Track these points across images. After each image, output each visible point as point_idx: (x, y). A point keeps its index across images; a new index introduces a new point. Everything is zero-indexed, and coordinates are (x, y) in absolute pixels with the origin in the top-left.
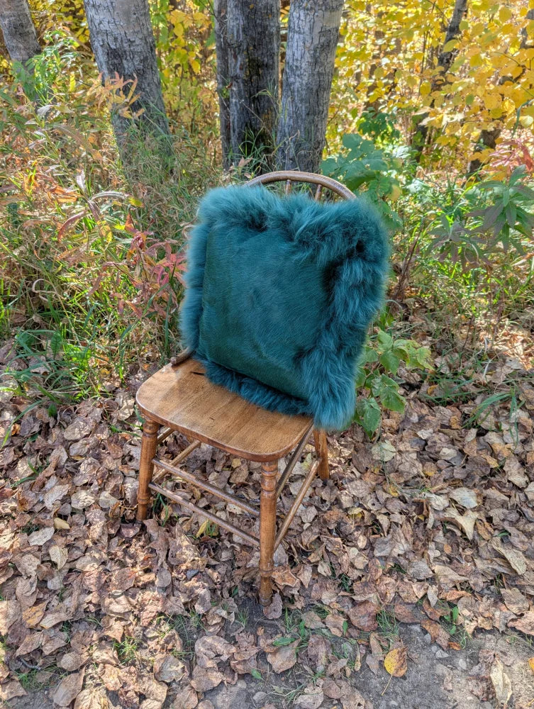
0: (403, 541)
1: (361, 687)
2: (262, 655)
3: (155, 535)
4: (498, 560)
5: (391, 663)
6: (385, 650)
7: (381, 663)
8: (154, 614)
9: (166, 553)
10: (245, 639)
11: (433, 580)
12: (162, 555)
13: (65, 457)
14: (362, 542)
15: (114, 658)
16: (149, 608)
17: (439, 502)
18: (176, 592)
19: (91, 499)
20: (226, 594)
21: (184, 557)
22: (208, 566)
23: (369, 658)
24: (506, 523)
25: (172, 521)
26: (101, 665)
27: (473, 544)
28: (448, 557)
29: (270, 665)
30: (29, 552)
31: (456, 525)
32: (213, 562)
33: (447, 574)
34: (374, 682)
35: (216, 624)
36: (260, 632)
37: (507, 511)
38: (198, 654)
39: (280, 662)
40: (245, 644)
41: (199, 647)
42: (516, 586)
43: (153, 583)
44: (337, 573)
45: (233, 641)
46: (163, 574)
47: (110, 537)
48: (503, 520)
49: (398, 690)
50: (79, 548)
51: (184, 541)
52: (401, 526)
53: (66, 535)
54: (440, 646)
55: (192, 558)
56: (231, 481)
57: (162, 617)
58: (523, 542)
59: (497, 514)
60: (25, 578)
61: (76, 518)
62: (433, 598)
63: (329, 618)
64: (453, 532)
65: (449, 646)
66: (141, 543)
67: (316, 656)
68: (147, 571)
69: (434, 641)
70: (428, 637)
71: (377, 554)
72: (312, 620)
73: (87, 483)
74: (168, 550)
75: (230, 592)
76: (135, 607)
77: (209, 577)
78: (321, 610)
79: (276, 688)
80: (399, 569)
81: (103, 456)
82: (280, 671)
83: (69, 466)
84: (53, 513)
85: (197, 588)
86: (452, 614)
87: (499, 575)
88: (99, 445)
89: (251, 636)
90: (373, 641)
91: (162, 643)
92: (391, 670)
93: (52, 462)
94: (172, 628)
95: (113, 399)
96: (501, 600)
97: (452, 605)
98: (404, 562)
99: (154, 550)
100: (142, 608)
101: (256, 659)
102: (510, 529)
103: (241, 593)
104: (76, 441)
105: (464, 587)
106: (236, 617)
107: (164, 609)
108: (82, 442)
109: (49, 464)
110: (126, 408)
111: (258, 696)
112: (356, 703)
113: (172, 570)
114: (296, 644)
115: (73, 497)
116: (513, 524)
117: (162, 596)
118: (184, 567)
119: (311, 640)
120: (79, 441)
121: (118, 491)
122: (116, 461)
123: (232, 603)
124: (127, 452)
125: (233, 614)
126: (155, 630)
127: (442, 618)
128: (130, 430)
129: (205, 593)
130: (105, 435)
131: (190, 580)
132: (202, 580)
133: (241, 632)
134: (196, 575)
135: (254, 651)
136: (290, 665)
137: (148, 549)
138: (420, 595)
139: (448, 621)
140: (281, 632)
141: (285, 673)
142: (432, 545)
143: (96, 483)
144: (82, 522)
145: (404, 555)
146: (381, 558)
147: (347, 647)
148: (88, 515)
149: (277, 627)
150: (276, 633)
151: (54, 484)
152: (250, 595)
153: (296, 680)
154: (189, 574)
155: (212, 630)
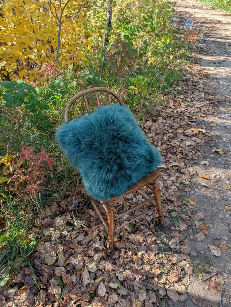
1: (196, 212)
2: (180, 232)
3: (123, 246)
4: (173, 167)
5: (192, 203)
6: (188, 202)
7: (192, 205)
8: (154, 258)
9: (133, 245)
10: (173, 234)
11: (173, 182)
13: (63, 269)
15: (166, 276)
16: (151, 258)
18: (150, 247)
19: (94, 264)
20: (156, 233)
21: (137, 239)
23: (189, 207)
25: (121, 238)
26: (167, 281)
27: (168, 169)
28: (168, 176)
29: (183, 231)
30: (107, 298)
32: (143, 232)
33: (173, 178)
34: (195, 209)
35: (166, 239)
36: (173, 228)
38: (174, 248)
39: (183, 227)
40: (175, 234)
41: (172, 247)
43: (142, 254)
45: (173, 237)
46: (140, 249)
47: (115, 263)
48: (164, 160)
49: (199, 205)
50: (113, 277)
51: (132, 237)
53: (104, 280)
54: (191, 191)
55: (140, 236)
57: (156, 255)
58: (172, 160)
60: (116, 305)
62: (178, 185)
63: (176, 210)
64: (162, 170)
65: (191, 189)
66: (123, 252)
67: (185, 218)
68: (136, 254)
69: (189, 192)
70: (188, 192)
72: (174, 214)
73: (83, 263)
74: (133, 243)
75: (156, 231)
76: (149, 263)
77: (149, 234)
78: (171, 211)
79: (190, 232)
80: (167, 187)
81: (73, 251)
82: (186, 228)
83: (69, 268)
84: (93, 281)
85: (151, 240)
86: (184, 184)
87: (177, 170)
88: (65, 252)
89: (173, 232)
90: (185, 203)
91: (166, 258)
92: (194, 204)
93: (61, 275)
94: (162, 253)
95: (44, 235)
96: (184, 173)
97: (182, 183)
98: (166, 185)
99: (130, 248)
100: (150, 260)
101: (180, 234)
102: (167, 160)
103: (158, 228)
104: (57, 260)
105: (177, 178)
106: (165, 233)
107: (154, 253)
108: (60, 257)
109: (61, 277)
110: (54, 232)
111: (191, 237)
112: (200, 215)
113: (141, 245)
114: (180, 221)
115: (89, 270)
116: (166, 158)
117: (149, 252)
118: (141, 241)
119: (181, 216)
120: (58, 259)
121: (97, 251)
122: (79, 248)
123: (159, 233)
124: (78, 242)
125: (163, 234)
126: (160, 259)
127: (184, 186)
128: (65, 237)
129: (154, 238)
130: (61, 248)
131: (147, 241)
132: (149, 237)
133: (170, 234)
134: (146, 238)
135: (178, 233)
136: (185, 225)
137: (128, 250)
138: (176, 187)
139: (185, 186)
140: (175, 223)
141: (187, 228)
142: (164, 177)
143: (87, 258)
144: (101, 272)
145: (164, 184)
146: (162, 189)
147: (184, 210)
148: (100, 268)
149: (173, 224)
150: (174, 225)
151: (75, 278)
152: (160, 226)
153: (190, 226)
154: (145, 240)
155: (167, 241)
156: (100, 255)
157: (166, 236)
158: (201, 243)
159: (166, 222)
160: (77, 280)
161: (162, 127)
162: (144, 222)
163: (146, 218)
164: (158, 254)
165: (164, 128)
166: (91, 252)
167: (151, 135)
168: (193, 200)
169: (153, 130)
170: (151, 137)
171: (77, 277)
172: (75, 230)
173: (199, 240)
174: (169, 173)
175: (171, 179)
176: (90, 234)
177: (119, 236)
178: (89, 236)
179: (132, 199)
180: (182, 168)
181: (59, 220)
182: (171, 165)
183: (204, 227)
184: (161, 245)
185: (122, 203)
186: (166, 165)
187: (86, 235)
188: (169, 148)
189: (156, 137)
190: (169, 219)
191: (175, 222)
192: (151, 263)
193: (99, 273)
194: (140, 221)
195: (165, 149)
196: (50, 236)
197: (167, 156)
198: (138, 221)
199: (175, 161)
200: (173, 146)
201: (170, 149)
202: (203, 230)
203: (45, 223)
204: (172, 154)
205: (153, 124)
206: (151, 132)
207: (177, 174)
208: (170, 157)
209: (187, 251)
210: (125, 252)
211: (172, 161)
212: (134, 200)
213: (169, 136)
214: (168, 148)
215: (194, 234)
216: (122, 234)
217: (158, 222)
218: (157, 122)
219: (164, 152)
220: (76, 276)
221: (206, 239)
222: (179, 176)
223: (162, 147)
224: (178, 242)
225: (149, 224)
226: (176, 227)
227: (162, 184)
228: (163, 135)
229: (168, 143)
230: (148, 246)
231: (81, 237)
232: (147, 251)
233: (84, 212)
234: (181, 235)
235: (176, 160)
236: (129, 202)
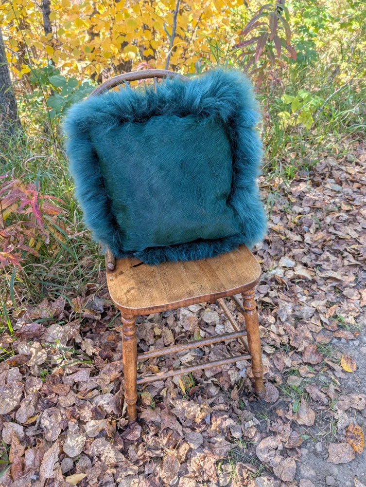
0: (286, 303)
1: (351, 391)
2: (294, 425)
3: (157, 419)
4: (328, 281)
5: (346, 367)
6: (338, 362)
7: (343, 371)
8: (213, 468)
9: (178, 423)
10: (278, 426)
11: (317, 311)
12: (177, 426)
13: (20, 429)
14: (271, 319)
16: (207, 467)
17: (279, 272)
18: (212, 440)
19: (81, 439)
20: (239, 412)
21: (192, 413)
22: (212, 405)
23: (336, 374)
24: (313, 261)
25: (158, 400)
27: (314, 281)
28: (310, 296)
29: (302, 425)
31: (299, 277)
32: (211, 401)
33: (319, 304)
34: (350, 383)
35: (256, 433)
36: (280, 412)
37: (308, 256)
38: (266, 461)
39: (306, 417)
40: (280, 428)
41: (262, 457)
42: (344, 287)
43: (191, 450)
44: (278, 345)
46: (191, 437)
47: (124, 452)
48: (311, 261)
49: (361, 376)
50: (108, 482)
51: (181, 405)
52: (279, 297)
53: (88, 483)
54: (352, 340)
55: (199, 409)
56: (167, 344)
57: (220, 464)
58: (328, 265)
59: (305, 259)
61: (81, 464)
62: (325, 320)
63: (302, 372)
64: (300, 282)
65: (355, 336)
66: (152, 433)
67: (318, 397)
68: (177, 447)
69: (348, 340)
70: (343, 340)
71: (283, 320)
72: (294, 381)
73: (62, 431)
74: (178, 419)
75: (240, 408)
76: (197, 477)
77: (220, 410)
78: (293, 372)
79: (320, 434)
80: (298, 319)
81: (55, 400)
82: (312, 423)
83: (30, 433)
84: (61, 477)
85: (221, 424)
86: (340, 321)
87: (335, 287)
88: (39, 396)
89: (279, 420)
90: (330, 363)
91: (240, 478)
92: (350, 370)
93: (11, 441)
94: (235, 464)
95: (16, 353)
96: (347, 298)
97: (336, 317)
98: (297, 313)
99: (168, 429)
100: (202, 471)
101: (293, 430)
102: (318, 263)
103: (246, 402)
104: (16, 409)
105: (329, 305)
106: (258, 419)
107: (217, 457)
108: (23, 405)
109: (9, 446)
110: (37, 352)
111: (319, 447)
112: (358, 401)
113: (194, 430)
114: (303, 400)
115: (65, 450)
116: (317, 260)
117: (206, 451)
118: (198, 420)
119: (308, 390)
120: (20, 407)
121: (98, 413)
122: (69, 396)
123: (247, 413)
124: (71, 382)
125: (255, 419)
126: (225, 476)
127: (338, 326)
128: (55, 366)
129: (229, 422)
130: (37, 385)
131: (211, 424)
132: (218, 416)
133: (271, 424)
134: (211, 417)
135: (288, 427)
136: (313, 414)
137: (163, 432)
138: (319, 324)
139: (341, 327)
140: (289, 402)
141: (316, 421)
142: (299, 296)
143: (72, 424)
144: (89, 462)
145: (294, 310)
146: (286, 320)
147: (322, 378)
148: (90, 453)
149: (284, 402)
150: (286, 406)
151: (33, 456)
152: (252, 399)
153: (324, 419)
154: (208, 420)
155: (256, 439)
156: (102, 424)
157: (257, 426)
158: (339, 470)
159: (271, 393)
160: (34, 462)
161: (328, 198)
162: (221, 381)
163: (229, 372)
164: (225, 462)
165: (332, 201)
166: (86, 413)
167: (300, 210)
168: (350, 360)
169: (308, 201)
170: (300, 214)
171: (37, 456)
172: (77, 358)
173: (336, 460)
174: (313, 291)
175: (313, 304)
176: (101, 374)
177: (159, 394)
178: (97, 377)
179: (215, 326)
180: (347, 286)
181: (55, 331)
182: (323, 275)
183: (356, 433)
184: (241, 445)
185: (190, 329)
186: (313, 274)
187: (94, 373)
188: (330, 240)
189: (309, 215)
190: (280, 391)
191: (289, 399)
192: (201, 479)
193: (83, 463)
194: (215, 376)
195: (320, 241)
196: (28, 357)
197: (320, 255)
198: (208, 374)
199: (335, 269)
200: (340, 238)
201: (331, 242)
202: (352, 437)
203: (27, 329)
204: (331, 253)
205: (312, 189)
206: (301, 204)
207: (332, 297)
208: (328, 260)
210: (156, 435)
211: (328, 268)
212: (219, 329)
213: (338, 218)
214: (327, 240)
215: (326, 441)
216: (163, 393)
217: (251, 389)
218: (321, 187)
219: (316, 247)
220: (35, 454)
221: (354, 464)
222: (335, 301)
223: (316, 235)
224: (280, 447)
225: (231, 387)
226: (288, 410)
227: (290, 311)
228: (325, 213)
229: (331, 230)
230: (210, 438)
231: (82, 376)
232: (202, 446)
233: (111, 328)
234: (295, 435)
235: (338, 267)
236: (205, 331)
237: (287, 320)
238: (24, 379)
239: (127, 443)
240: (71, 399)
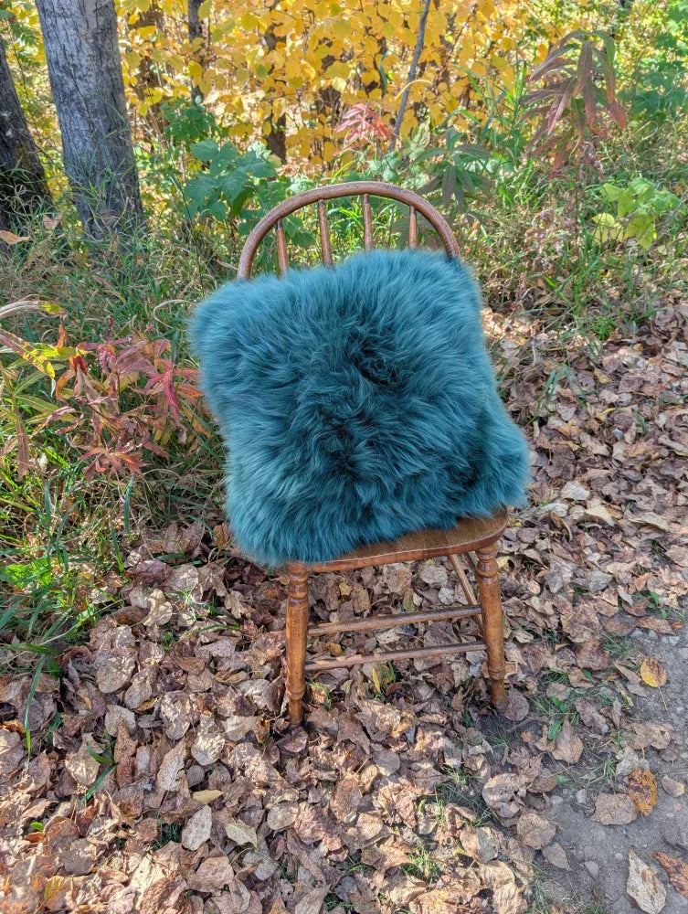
0: (564, 563)
1: (648, 717)
2: (547, 759)
3: (333, 725)
4: (643, 530)
5: (649, 677)
6: (636, 669)
7: (642, 684)
8: (411, 807)
9: (364, 735)
10: (521, 757)
11: (614, 581)
12: (362, 739)
13: (130, 717)
14: (534, 587)
15: (418, 885)
16: (401, 804)
17: (560, 508)
18: (413, 766)
19: (218, 741)
20: (462, 729)
21: (387, 723)
22: (419, 714)
23: (629, 687)
24: (622, 493)
25: (337, 697)
26: (412, 905)
27: (617, 529)
28: (607, 553)
29: (561, 761)
30: (202, 860)
31: (592, 519)
32: (418, 707)
33: (620, 568)
34: (651, 704)
35: (484, 763)
36: (527, 736)
37: (615, 483)
38: (495, 806)
39: (568, 749)
40: (525, 761)
41: (491, 799)
42: (671, 544)
43: (379, 776)
44: (540, 632)
45: (513, 768)
46: (381, 757)
47: (280, 767)
48: (619, 493)
49: (672, 695)
50: (254, 807)
51: (372, 708)
52: (552, 550)
53: (224, 805)
54: (667, 634)
55: (399, 717)
56: (358, 611)
57: (422, 802)
58: (648, 502)
59: (609, 489)
60: (219, 893)
61: (217, 776)
62: (627, 597)
63: (573, 679)
64: (593, 528)
65: (673, 629)
66: (323, 745)
67: (593, 720)
68: (358, 769)
69: (660, 634)
70: (652, 634)
71: (554, 590)
72: (558, 691)
73: (191, 727)
74: (364, 729)
75: (464, 724)
76: (385, 816)
77: (432, 724)
78: (556, 676)
79: (586, 777)
80: (581, 591)
81: (181, 681)
82: (577, 759)
83: (145, 723)
84: (186, 791)
85: (431, 744)
86: (652, 601)
87: (654, 542)
88: (160, 672)
89: (523, 749)
90: (622, 670)
91: (449, 827)
92: (654, 683)
93: (117, 733)
94: (445, 805)
95: (128, 604)
96: (672, 563)
97: (646, 593)
98: (580, 582)
99: (348, 742)
100: (394, 810)
101: (545, 766)
102: (631, 497)
103: (475, 716)
104: (126, 687)
105: (638, 571)
106: (491, 743)
107: (418, 791)
108: (136, 682)
109: (114, 739)
110: (158, 605)
111: (581, 797)
112: (658, 733)
113: (387, 747)
114: (567, 723)
115: (194, 753)
116: (629, 491)
117: (403, 780)
118: (396, 735)
119: (579, 708)
120: (131, 684)
121: (245, 706)
122: (202, 676)
123: (474, 733)
124: (207, 657)
125: (485, 743)
126: (427, 821)
127: (647, 609)
128: (184, 629)
129: (442, 743)
130: (156, 656)
131: (416, 742)
132: (428, 731)
133: (510, 753)
134: (416, 732)
135: (537, 762)
136: (579, 746)
137: (340, 745)
138: (615, 602)
139: (654, 609)
140: (543, 723)
141: (582, 757)
142: (587, 551)
143: (206, 717)
144: (227, 775)
145: (575, 576)
146: (559, 592)
147: (605, 691)
148: (230, 762)
149: (535, 722)
150: (538, 728)
151: (148, 757)
152: (484, 711)
153: (594, 755)
154: (410, 736)
155: (483, 773)
156: (250, 723)
157: (487, 755)
158: (608, 834)
159: (518, 708)
160: (149, 766)
161: (669, 378)
162: (439, 678)
163: (454, 667)
164: (430, 800)
165: (676, 384)
166: (227, 704)
167: (614, 398)
168: (658, 667)
169: (630, 383)
170: (612, 405)
171: (154, 758)
172: (218, 620)
173: (605, 818)
174: (615, 545)
175: (610, 568)
176: (253, 649)
177: (338, 689)
178: (246, 652)
179: (438, 589)
180: (675, 542)
181: (185, 576)
182: (636, 520)
183: (645, 783)
184: (456, 777)
185: (398, 590)
186: (618, 516)
187: (243, 645)
188: (658, 458)
189: (628, 409)
190: (531, 704)
191: (545, 719)
192: (391, 820)
193: (219, 775)
194: (430, 670)
195: (640, 458)
196: (145, 612)
197: (637, 482)
198: (419, 666)
199: (660, 510)
200: (676, 456)
201: (660, 462)
202: (637, 789)
203: (145, 569)
204: (656, 481)
205: (642, 360)
206: (617, 387)
207: (644, 560)
208: (648, 493)
209: (533, 836)
210: (330, 748)
211: (647, 507)
212: (446, 595)
213: (680, 417)
214: (653, 457)
215: (595, 789)
216: (346, 687)
217: (484, 697)
218: (658, 357)
219: (631, 467)
220: (151, 755)
221: (634, 828)
222: (649, 566)
223: (634, 447)
224: (522, 792)
225: (454, 690)
226: (541, 736)
227: (567, 575)
228: (657, 408)
229: (664, 439)
230: (411, 762)
231: (224, 648)
232: (398, 773)
233: (272, 577)
234: (547, 774)
235: (665, 508)
236: (421, 596)
237: (562, 590)
238: (138, 644)
239: (285, 756)
240: (206, 681)
